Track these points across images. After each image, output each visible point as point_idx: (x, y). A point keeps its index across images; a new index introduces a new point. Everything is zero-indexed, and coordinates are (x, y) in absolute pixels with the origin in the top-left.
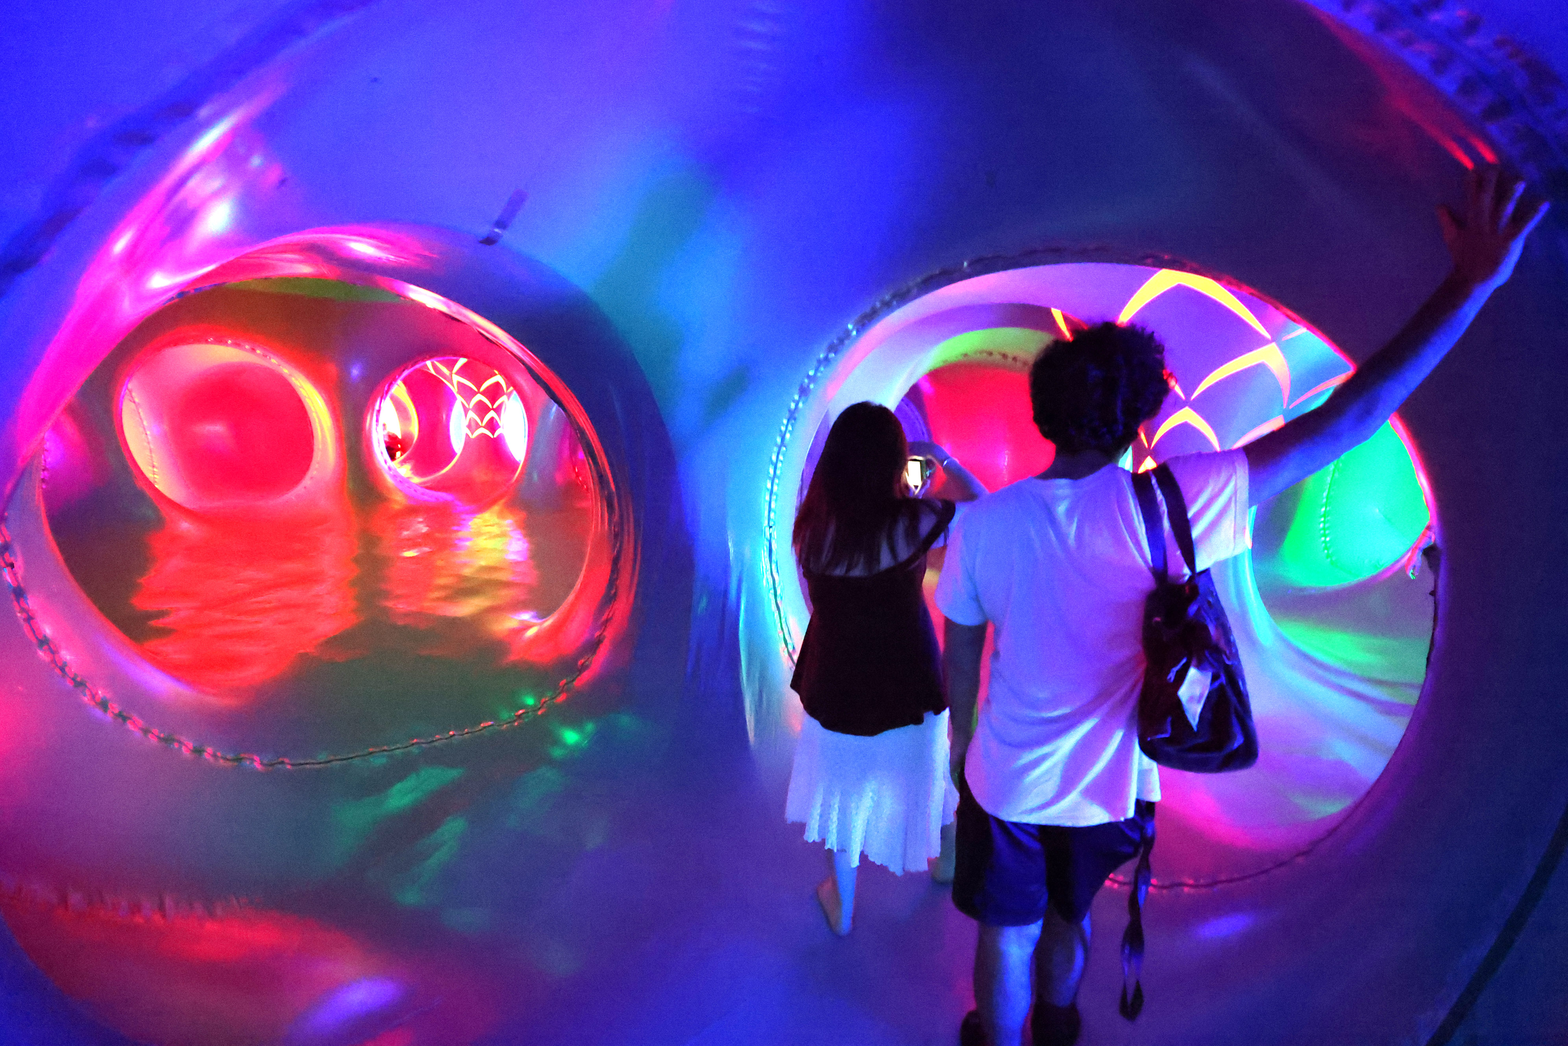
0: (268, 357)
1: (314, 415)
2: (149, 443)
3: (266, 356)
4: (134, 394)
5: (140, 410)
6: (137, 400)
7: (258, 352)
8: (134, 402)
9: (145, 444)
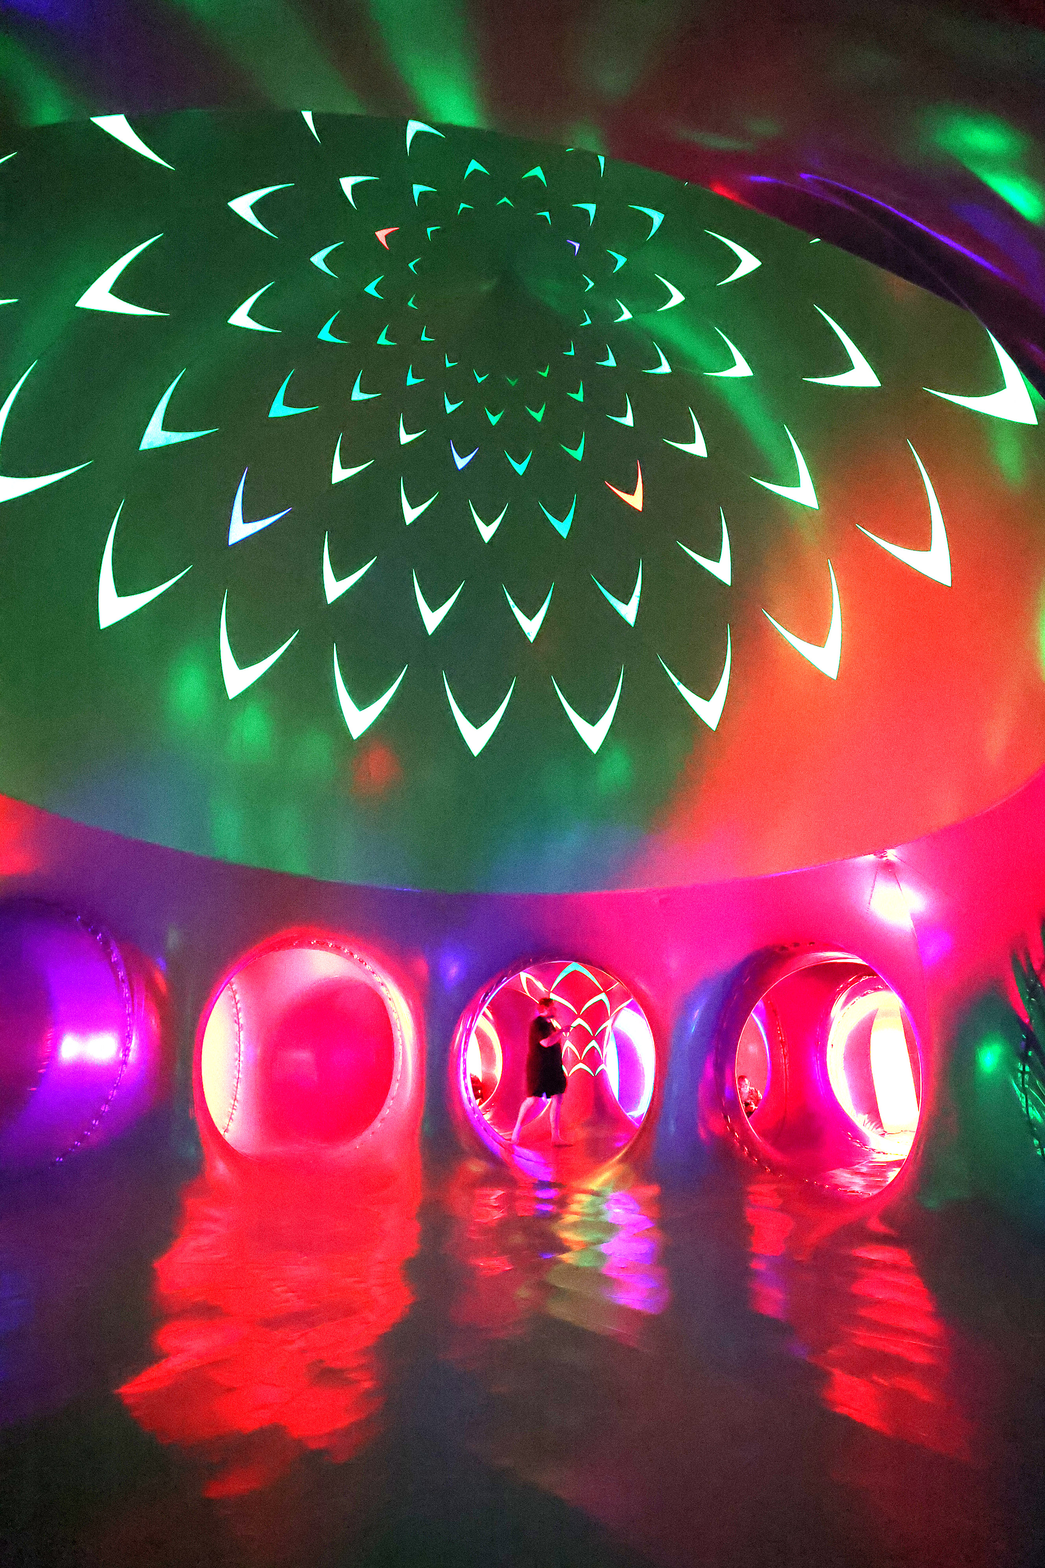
0: (364, 963)
1: (399, 1033)
2: (239, 1071)
3: (362, 962)
4: (240, 1015)
5: (242, 1033)
6: (241, 1021)
7: (356, 956)
8: (239, 1024)
9: (236, 1072)
